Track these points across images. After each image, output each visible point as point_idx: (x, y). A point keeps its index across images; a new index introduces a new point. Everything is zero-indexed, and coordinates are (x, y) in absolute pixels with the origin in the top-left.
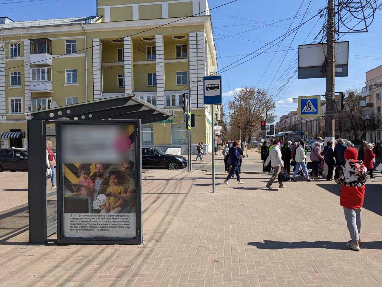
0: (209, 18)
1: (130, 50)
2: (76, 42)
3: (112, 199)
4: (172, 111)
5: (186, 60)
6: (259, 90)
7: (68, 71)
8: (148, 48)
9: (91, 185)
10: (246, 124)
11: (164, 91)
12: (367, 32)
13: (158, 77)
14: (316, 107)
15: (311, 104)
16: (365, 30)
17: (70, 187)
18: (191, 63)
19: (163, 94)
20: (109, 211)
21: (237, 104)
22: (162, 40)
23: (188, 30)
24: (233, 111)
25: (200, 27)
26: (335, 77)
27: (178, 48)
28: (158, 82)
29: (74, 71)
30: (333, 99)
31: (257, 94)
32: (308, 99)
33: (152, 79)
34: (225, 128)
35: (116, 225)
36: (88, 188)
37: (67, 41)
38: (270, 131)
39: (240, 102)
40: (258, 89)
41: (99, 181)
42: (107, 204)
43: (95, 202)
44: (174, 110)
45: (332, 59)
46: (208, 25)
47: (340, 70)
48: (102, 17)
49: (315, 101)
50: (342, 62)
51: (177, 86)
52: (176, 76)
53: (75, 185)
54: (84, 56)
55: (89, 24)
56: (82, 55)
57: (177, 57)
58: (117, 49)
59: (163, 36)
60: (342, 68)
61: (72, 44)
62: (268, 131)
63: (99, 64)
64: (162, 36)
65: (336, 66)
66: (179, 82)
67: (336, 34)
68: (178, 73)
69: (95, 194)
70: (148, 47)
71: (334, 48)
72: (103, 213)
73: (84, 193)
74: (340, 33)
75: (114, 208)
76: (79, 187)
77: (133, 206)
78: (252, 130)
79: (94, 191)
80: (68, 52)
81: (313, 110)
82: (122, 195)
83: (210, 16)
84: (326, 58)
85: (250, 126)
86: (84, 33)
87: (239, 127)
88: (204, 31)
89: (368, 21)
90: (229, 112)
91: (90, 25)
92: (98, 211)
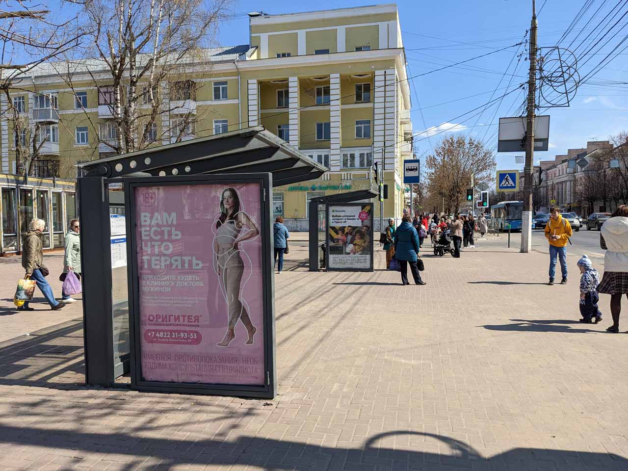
0: (402, 52)
1: (296, 95)
2: (227, 84)
3: (357, 247)
4: (350, 174)
5: (370, 105)
6: (471, 140)
7: (216, 122)
8: (318, 89)
9: (345, 238)
10: (452, 190)
11: (341, 148)
12: (569, 106)
13: (332, 130)
14: (514, 181)
15: (509, 178)
16: (567, 105)
17: (333, 240)
18: (376, 111)
19: (338, 152)
20: (355, 254)
21: (439, 160)
22: (338, 81)
23: (373, 67)
24: (433, 171)
25: (390, 63)
26: (534, 151)
27: (359, 88)
28: (332, 136)
29: (223, 121)
30: (531, 174)
31: (469, 145)
32: (506, 174)
33: (324, 131)
34: (420, 194)
35: (359, 261)
36: (343, 241)
37: (216, 84)
38: (482, 201)
39: (444, 158)
40: (469, 139)
41: (350, 237)
42: (354, 250)
43: (347, 249)
44: (353, 173)
45: (531, 134)
46: (400, 58)
47: (540, 144)
48: (257, 47)
49: (513, 176)
50: (542, 136)
51: (356, 139)
52: (356, 126)
53: (336, 239)
54: (238, 102)
55: (243, 61)
56: (236, 101)
57: (357, 100)
58: (277, 90)
59: (340, 75)
60: (542, 143)
61: (221, 87)
62: (480, 201)
63: (256, 113)
64: (338, 75)
65: (536, 140)
66: (359, 134)
67: (536, 109)
68: (357, 123)
69: (347, 245)
70: (318, 87)
71: (533, 123)
72: (351, 255)
73: (341, 243)
74: (540, 107)
75: (358, 252)
76: (338, 240)
77: (368, 251)
78: (460, 199)
79: (347, 242)
80: (217, 97)
81: (511, 185)
82: (363, 244)
83: (403, 48)
84: (526, 133)
85: (458, 192)
86: (238, 73)
87: (441, 194)
88: (395, 68)
89: (570, 96)
90: (427, 172)
91: (245, 62)
92: (349, 254)
